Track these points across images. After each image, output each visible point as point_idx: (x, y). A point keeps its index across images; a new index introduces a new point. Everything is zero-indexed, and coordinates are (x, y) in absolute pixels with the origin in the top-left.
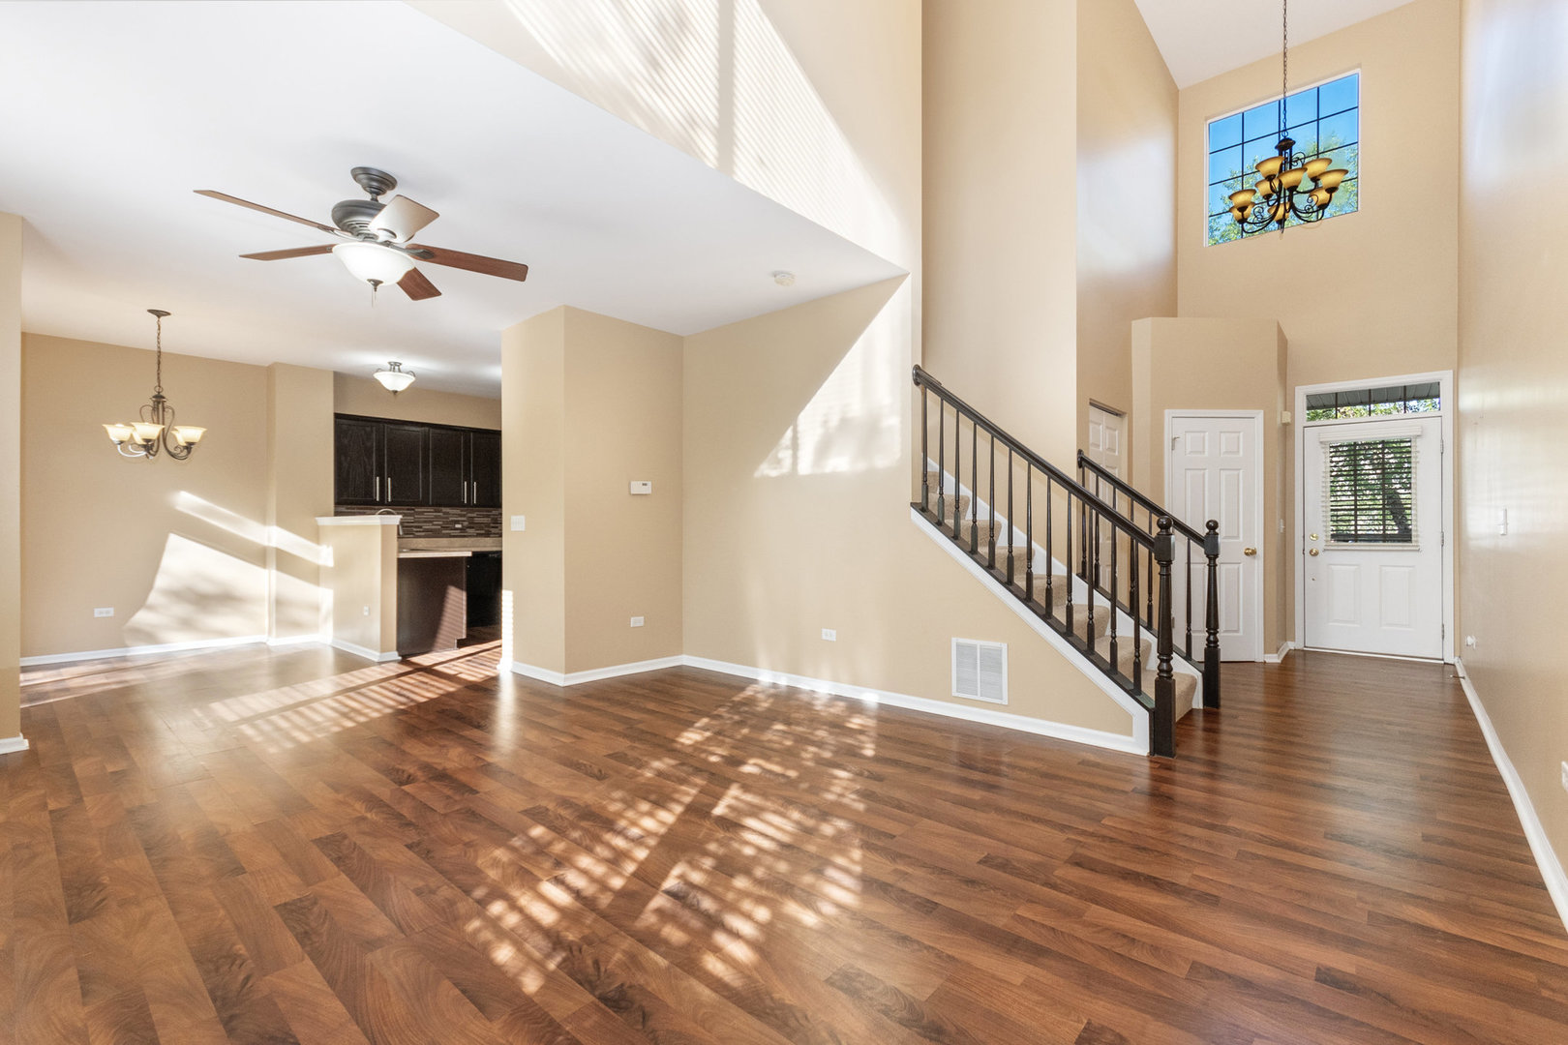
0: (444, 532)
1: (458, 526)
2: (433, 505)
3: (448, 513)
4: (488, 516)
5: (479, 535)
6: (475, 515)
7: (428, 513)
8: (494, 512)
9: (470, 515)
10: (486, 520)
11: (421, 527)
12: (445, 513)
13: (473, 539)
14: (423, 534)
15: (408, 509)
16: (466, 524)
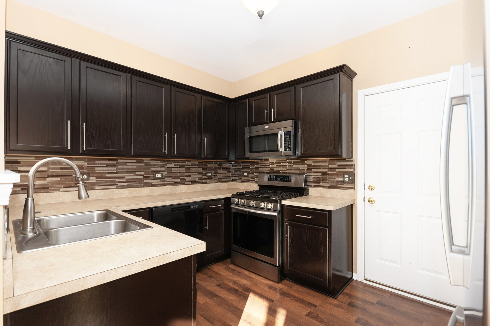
0: (145, 181)
1: (158, 176)
2: (134, 156)
3: (149, 164)
4: (183, 166)
5: (176, 183)
6: (172, 165)
7: (132, 164)
8: (187, 163)
9: (168, 165)
10: (183, 170)
11: (123, 177)
12: (146, 164)
13: (171, 187)
14: (126, 184)
15: (110, 160)
16: (165, 173)
